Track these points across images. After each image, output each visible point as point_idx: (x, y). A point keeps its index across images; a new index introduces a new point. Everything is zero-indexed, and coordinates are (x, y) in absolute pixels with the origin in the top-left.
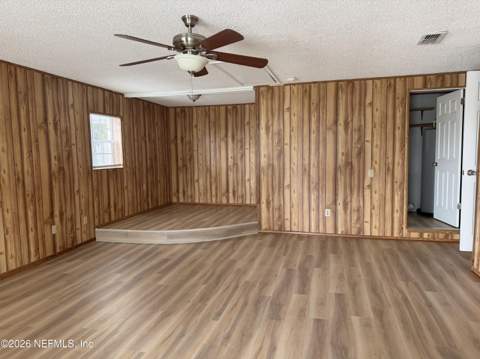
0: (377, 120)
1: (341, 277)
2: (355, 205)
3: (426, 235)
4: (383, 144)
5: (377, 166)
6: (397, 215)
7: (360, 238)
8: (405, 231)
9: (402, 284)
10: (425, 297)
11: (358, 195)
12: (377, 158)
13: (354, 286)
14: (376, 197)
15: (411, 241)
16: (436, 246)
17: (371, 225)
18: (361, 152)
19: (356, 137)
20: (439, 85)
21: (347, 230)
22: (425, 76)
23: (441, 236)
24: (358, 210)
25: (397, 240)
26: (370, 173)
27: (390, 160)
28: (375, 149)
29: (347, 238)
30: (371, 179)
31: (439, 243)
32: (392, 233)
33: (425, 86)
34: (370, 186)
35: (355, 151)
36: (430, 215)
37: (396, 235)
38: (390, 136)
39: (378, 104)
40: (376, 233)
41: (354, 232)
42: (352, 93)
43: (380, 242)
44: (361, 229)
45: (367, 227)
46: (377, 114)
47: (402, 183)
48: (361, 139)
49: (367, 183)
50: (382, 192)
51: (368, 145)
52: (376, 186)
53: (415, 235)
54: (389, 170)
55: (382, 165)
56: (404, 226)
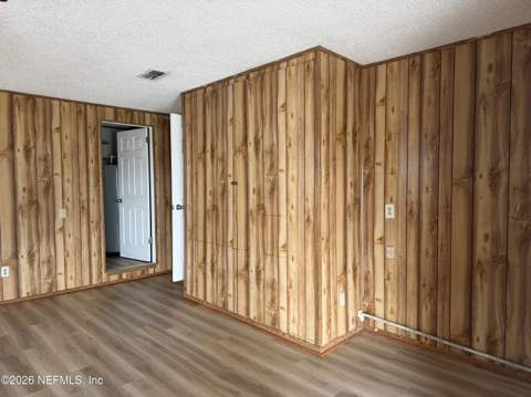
0: (66, 150)
1: (69, 348)
2: (44, 255)
3: (124, 276)
4: (75, 180)
5: (69, 204)
6: (94, 260)
7: (53, 296)
8: (104, 275)
9: (140, 331)
10: (170, 336)
11: (48, 242)
12: (69, 195)
13: (94, 352)
14: (70, 241)
15: (111, 285)
16: (138, 285)
17: (66, 276)
18: (49, 187)
19: (41, 168)
20: (129, 120)
21: (34, 291)
22: (116, 109)
23: (139, 273)
24: (49, 261)
25: (96, 288)
26: (61, 213)
27: (84, 197)
28: (66, 184)
29: (36, 300)
30: (64, 220)
31: (138, 280)
32: (91, 281)
33: (116, 120)
34: (62, 229)
35: (41, 186)
36: (118, 254)
37: (95, 282)
38: (83, 170)
39: (67, 130)
40: (71, 285)
41: (44, 289)
42: (34, 112)
43: (80, 294)
44: (53, 285)
45: (61, 279)
46: (67, 143)
47: (98, 223)
48: (48, 171)
49: (59, 225)
50: (77, 234)
51: (58, 180)
52: (70, 228)
53: (114, 278)
54: (84, 209)
55: (76, 203)
56: (103, 271)
